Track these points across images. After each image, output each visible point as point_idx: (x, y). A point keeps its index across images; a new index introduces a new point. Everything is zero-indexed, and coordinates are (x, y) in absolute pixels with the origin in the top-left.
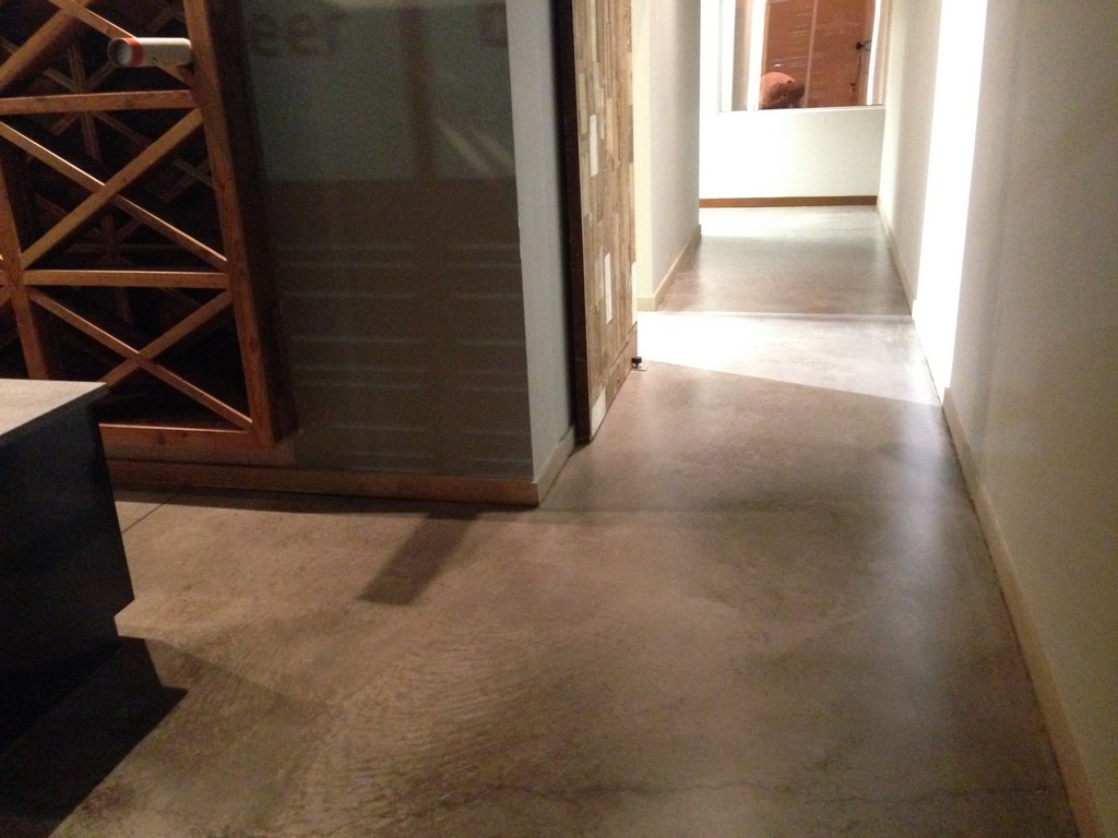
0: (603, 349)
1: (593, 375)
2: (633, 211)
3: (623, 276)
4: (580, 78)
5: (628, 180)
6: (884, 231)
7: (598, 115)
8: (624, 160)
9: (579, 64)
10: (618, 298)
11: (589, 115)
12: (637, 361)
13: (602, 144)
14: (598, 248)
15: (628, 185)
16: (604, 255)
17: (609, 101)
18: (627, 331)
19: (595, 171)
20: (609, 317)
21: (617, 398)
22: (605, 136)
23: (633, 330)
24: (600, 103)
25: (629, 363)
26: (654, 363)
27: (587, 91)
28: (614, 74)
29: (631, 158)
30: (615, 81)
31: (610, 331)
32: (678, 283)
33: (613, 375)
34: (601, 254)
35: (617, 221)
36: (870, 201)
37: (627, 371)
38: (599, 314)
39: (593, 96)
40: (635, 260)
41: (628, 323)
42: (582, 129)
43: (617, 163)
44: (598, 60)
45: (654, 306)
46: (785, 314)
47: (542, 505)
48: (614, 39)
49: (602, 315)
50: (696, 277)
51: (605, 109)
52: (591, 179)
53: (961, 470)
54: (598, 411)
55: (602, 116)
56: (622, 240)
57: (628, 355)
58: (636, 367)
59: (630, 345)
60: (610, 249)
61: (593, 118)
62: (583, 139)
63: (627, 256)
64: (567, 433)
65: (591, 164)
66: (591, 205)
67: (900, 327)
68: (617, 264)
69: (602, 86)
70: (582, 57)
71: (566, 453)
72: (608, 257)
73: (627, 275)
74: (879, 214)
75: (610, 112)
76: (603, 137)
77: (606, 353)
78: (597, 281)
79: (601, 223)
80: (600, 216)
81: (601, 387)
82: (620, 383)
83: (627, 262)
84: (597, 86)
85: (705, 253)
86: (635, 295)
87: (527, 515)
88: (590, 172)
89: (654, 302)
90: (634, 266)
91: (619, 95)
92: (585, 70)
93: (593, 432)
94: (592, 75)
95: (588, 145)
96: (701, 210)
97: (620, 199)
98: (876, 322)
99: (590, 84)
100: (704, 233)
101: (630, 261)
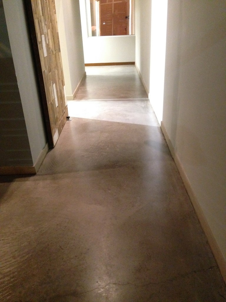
0: (56, 116)
1: (52, 125)
2: (62, 69)
3: (61, 91)
4: (36, 22)
5: (59, 58)
6: (138, 72)
7: (45, 35)
8: (57, 51)
9: (35, 16)
10: (60, 98)
11: (41, 35)
12: (68, 118)
13: (48, 45)
14: (50, 82)
15: (59, 60)
16: (53, 85)
17: (49, 31)
18: (64, 108)
19: (46, 55)
20: (57, 105)
21: (63, 131)
22: (49, 42)
23: (66, 108)
24: (45, 31)
25: (66, 119)
26: (74, 118)
27: (39, 26)
28: (50, 21)
29: (59, 51)
30: (50, 24)
31: (58, 109)
32: (80, 90)
33: (60, 124)
34: (52, 84)
35: (56, 72)
36: (133, 63)
37: (65, 121)
38: (53, 105)
39: (42, 28)
40: (64, 85)
41: (64, 106)
42: (39, 40)
43: (54, 52)
44: (43, 15)
45: (73, 99)
46: (113, 99)
47: (37, 174)
48: (48, 8)
49: (54, 105)
50: (86, 88)
51: (48, 33)
52: (45, 58)
53: (168, 148)
54: (56, 137)
55: (47, 35)
56: (59, 79)
57: (65, 116)
58: (68, 120)
59: (65, 113)
60: (55, 82)
61: (43, 36)
62: (40, 43)
63: (61, 84)
64: (45, 146)
65: (44, 52)
66: (46, 67)
67: (146, 102)
68: (58, 87)
69: (45, 25)
70: (36, 13)
71: (45, 153)
72: (54, 85)
73: (62, 90)
74: (136, 67)
75: (49, 34)
76: (48, 43)
77: (57, 117)
78: (51, 93)
79: (50, 73)
80: (50, 71)
81: (56, 128)
82: (63, 126)
83: (62, 86)
84: (43, 25)
85: (88, 80)
86: (66, 96)
87: (32, 178)
88: (44, 56)
89: (73, 97)
90: (64, 87)
91: (53, 28)
92: (38, 19)
93: (54, 144)
94: (41, 20)
95: (42, 46)
96: (85, 67)
97: (57, 65)
98: (139, 100)
99: (40, 24)
100: (87, 74)
101: (63, 85)
